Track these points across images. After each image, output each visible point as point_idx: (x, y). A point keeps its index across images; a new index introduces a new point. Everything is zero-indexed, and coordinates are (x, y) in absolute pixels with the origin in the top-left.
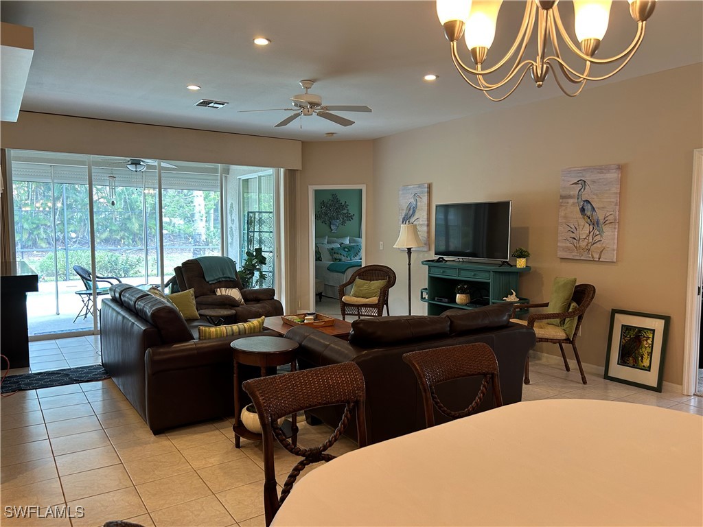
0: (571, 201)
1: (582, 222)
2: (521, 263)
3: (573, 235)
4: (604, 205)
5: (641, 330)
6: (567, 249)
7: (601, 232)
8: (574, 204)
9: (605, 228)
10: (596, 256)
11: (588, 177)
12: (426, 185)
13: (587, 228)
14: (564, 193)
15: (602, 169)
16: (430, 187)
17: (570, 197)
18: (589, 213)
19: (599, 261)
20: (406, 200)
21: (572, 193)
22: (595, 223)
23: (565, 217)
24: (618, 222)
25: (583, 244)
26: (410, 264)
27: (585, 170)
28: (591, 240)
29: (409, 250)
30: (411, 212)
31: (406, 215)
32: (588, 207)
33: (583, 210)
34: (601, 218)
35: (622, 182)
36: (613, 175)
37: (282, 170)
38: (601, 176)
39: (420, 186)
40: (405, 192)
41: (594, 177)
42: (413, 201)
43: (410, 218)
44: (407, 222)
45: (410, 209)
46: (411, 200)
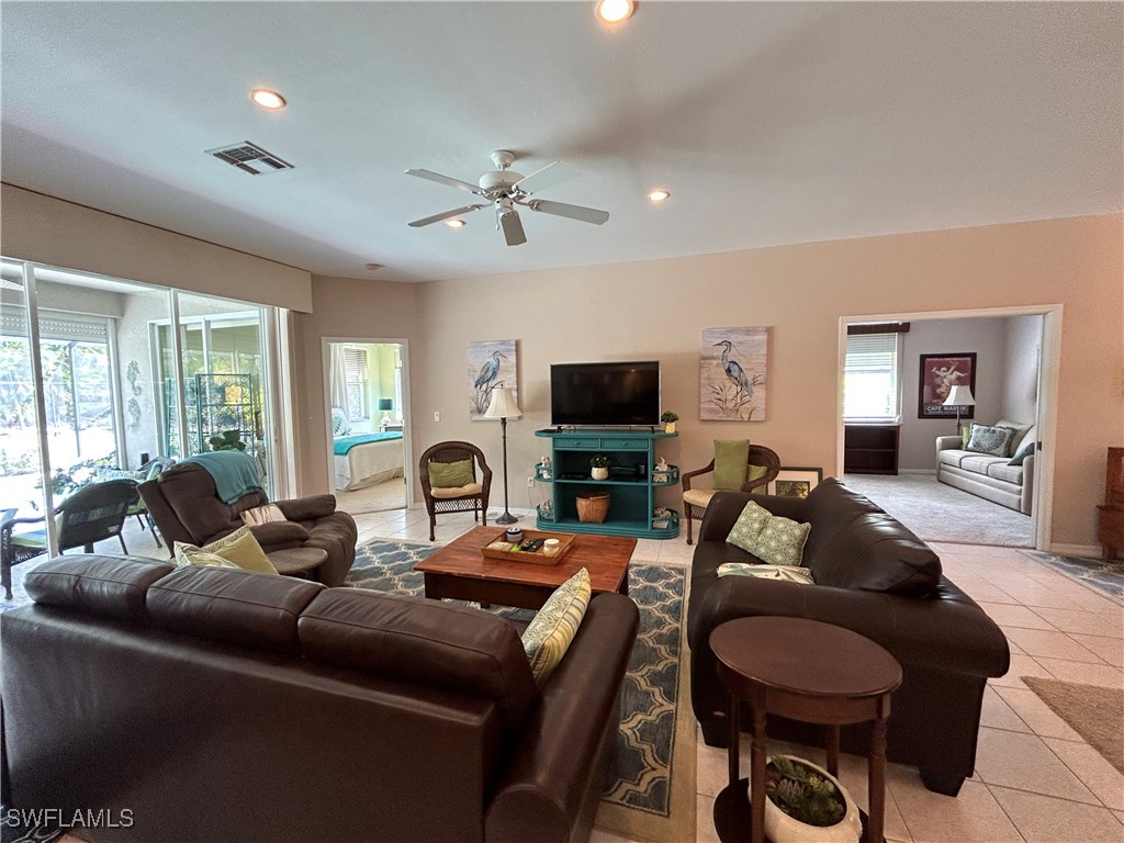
0: (715, 362)
2: (670, 428)
3: (719, 397)
4: (753, 366)
5: (795, 483)
6: (711, 411)
7: (750, 393)
8: (718, 364)
9: (755, 389)
10: (746, 417)
11: (733, 338)
12: (515, 343)
13: (734, 389)
14: (706, 354)
15: (749, 331)
16: (518, 344)
17: (714, 358)
18: (736, 374)
19: (749, 421)
20: (480, 360)
21: (715, 354)
22: (743, 384)
23: (708, 379)
24: (767, 383)
25: (730, 405)
27: (731, 331)
28: (739, 401)
29: (504, 420)
30: (490, 374)
31: (482, 377)
32: (734, 368)
33: (729, 371)
34: (750, 379)
35: (770, 343)
36: (763, 337)
37: (283, 313)
38: (747, 338)
39: (503, 343)
40: (478, 349)
41: (741, 338)
42: (492, 361)
43: (488, 380)
44: (484, 386)
45: (488, 370)
46: (488, 360)
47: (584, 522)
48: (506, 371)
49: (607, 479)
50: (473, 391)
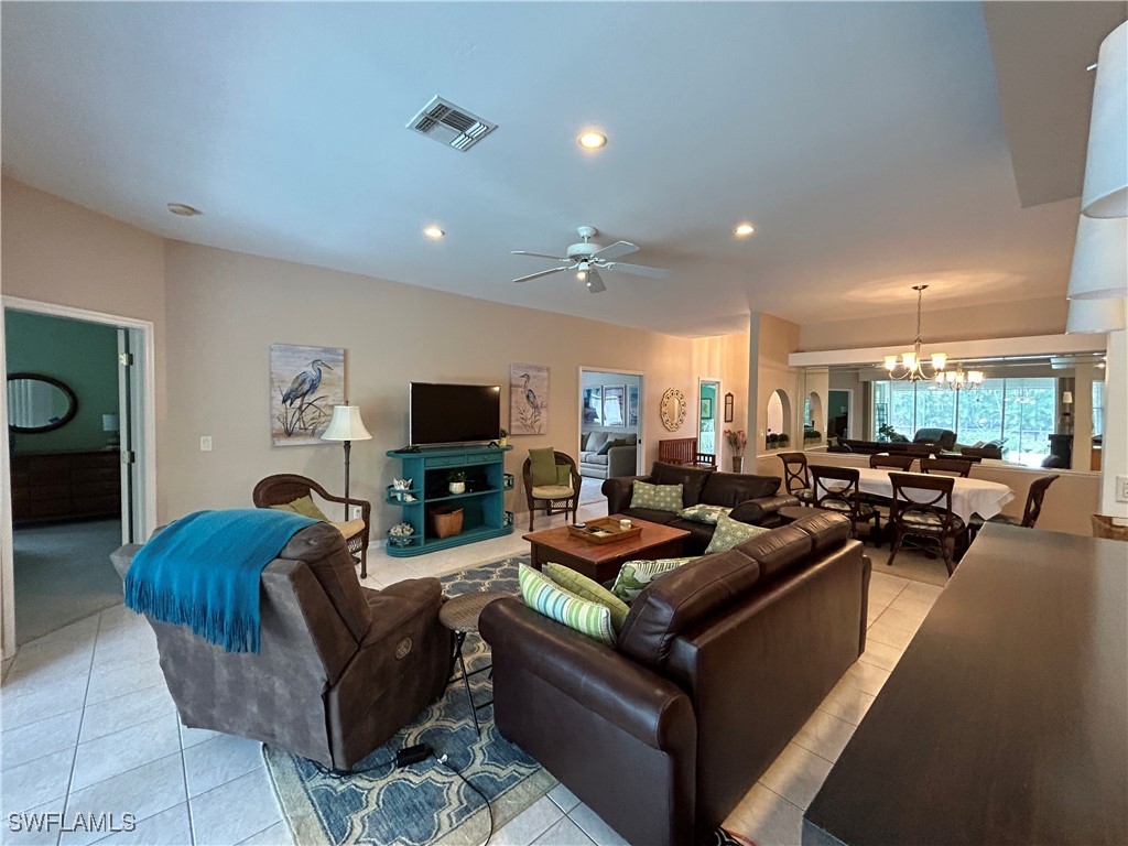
0: (520, 389)
1: (528, 406)
2: (504, 442)
3: (522, 416)
4: (540, 394)
6: (518, 427)
7: (540, 414)
8: (522, 392)
9: (542, 411)
10: (537, 431)
11: (531, 373)
12: (342, 352)
13: (532, 411)
14: (515, 383)
15: (539, 369)
16: (345, 354)
17: (519, 386)
18: (531, 399)
19: (538, 434)
20: (292, 368)
21: (520, 383)
22: (536, 407)
24: (548, 406)
25: (529, 422)
26: (347, 463)
27: (529, 367)
28: (533, 419)
29: (347, 444)
30: (306, 387)
31: (293, 391)
32: (531, 395)
33: (528, 397)
34: (539, 403)
35: (549, 379)
36: (546, 374)
38: (538, 373)
39: (326, 350)
40: (289, 354)
41: (536, 373)
42: (312, 372)
43: (304, 395)
44: (298, 402)
45: (304, 381)
46: (305, 369)
47: (445, 538)
48: (331, 384)
49: (465, 492)
50: (279, 408)
